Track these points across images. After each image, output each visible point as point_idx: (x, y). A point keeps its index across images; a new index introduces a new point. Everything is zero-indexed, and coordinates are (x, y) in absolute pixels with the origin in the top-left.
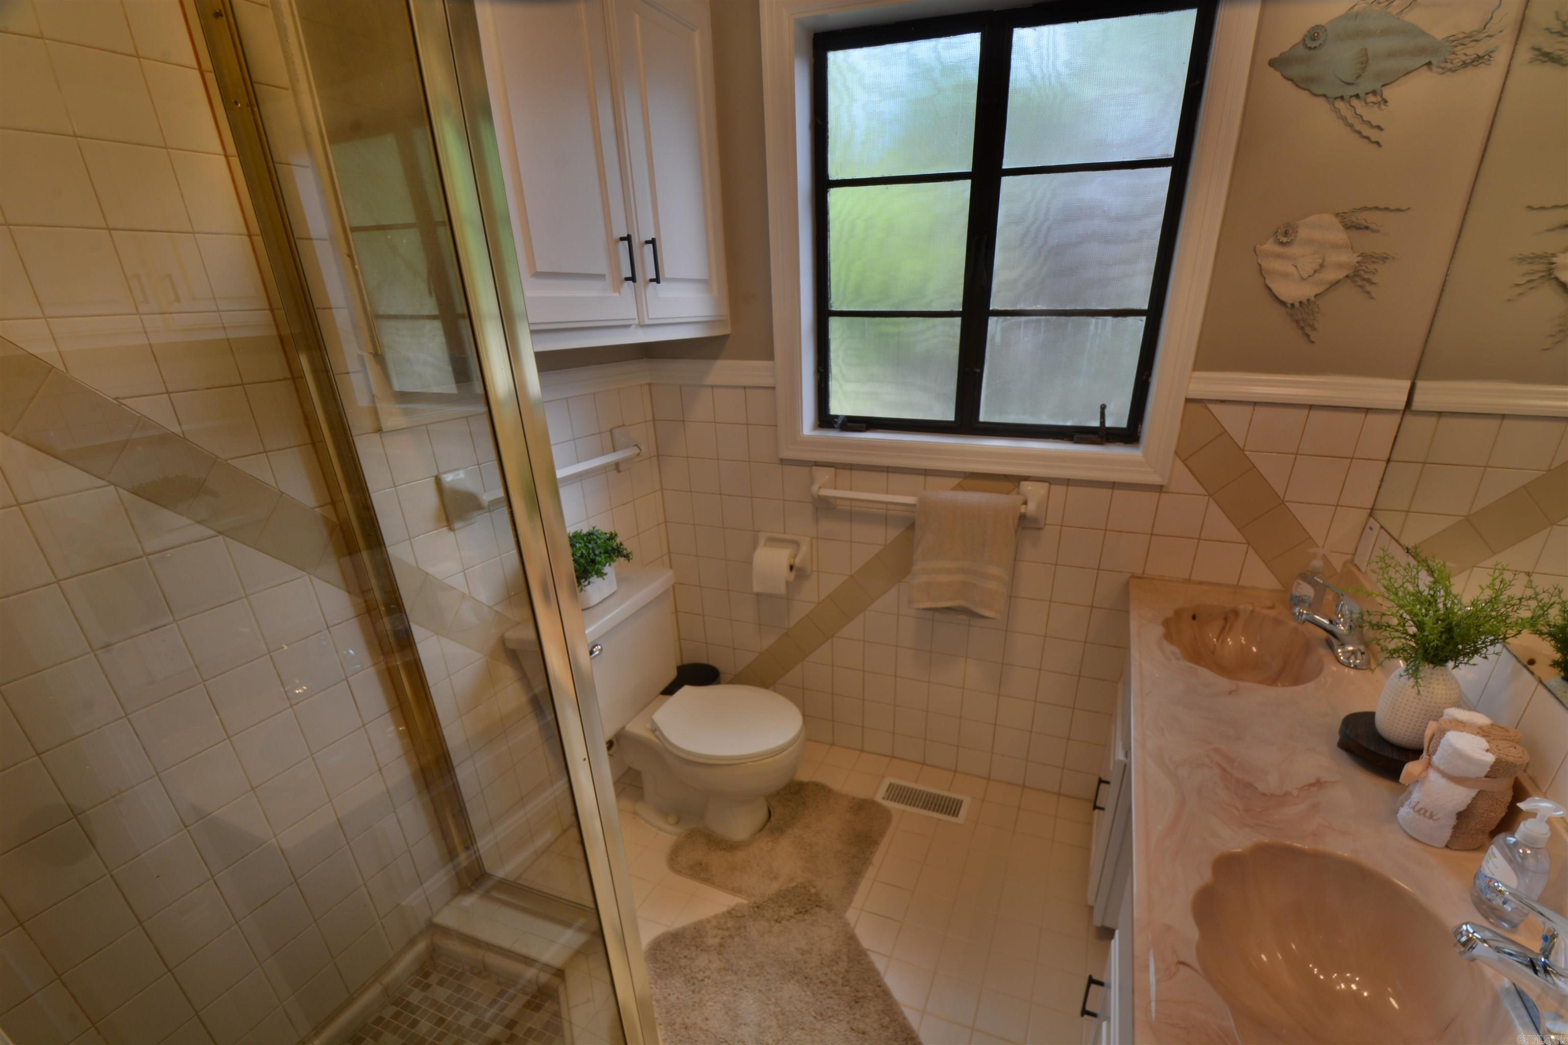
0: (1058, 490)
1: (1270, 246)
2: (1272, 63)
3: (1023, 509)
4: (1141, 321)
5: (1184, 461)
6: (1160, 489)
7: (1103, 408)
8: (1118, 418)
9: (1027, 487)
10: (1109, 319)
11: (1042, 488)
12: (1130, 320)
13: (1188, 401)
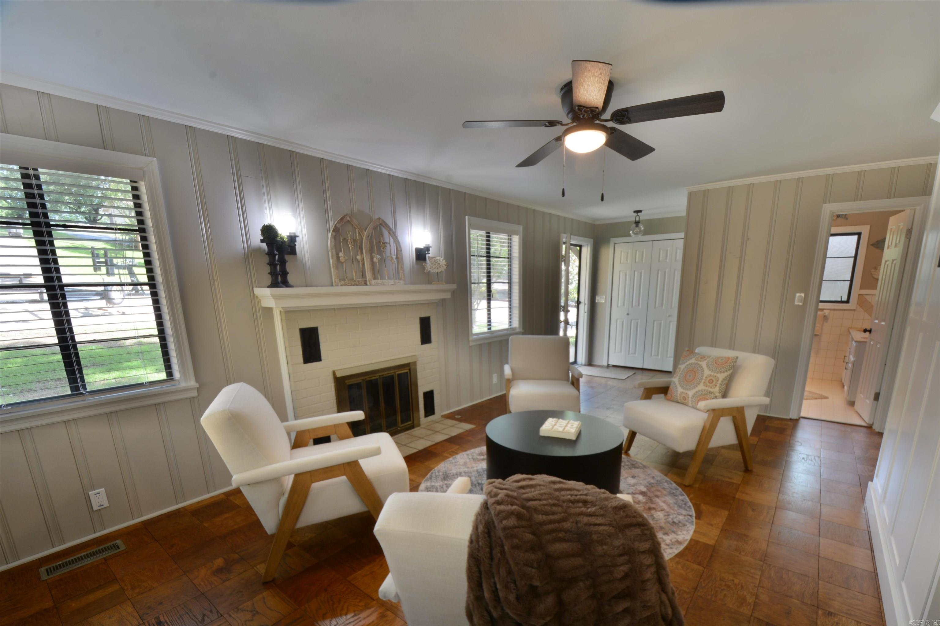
0: (832, 312)
1: (873, 270)
2: (871, 245)
3: (825, 314)
4: (849, 282)
5: (859, 305)
6: (854, 310)
7: (841, 297)
8: (845, 298)
9: (825, 311)
10: (842, 282)
11: (828, 311)
12: (846, 282)
13: (859, 295)
